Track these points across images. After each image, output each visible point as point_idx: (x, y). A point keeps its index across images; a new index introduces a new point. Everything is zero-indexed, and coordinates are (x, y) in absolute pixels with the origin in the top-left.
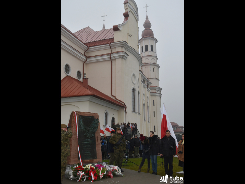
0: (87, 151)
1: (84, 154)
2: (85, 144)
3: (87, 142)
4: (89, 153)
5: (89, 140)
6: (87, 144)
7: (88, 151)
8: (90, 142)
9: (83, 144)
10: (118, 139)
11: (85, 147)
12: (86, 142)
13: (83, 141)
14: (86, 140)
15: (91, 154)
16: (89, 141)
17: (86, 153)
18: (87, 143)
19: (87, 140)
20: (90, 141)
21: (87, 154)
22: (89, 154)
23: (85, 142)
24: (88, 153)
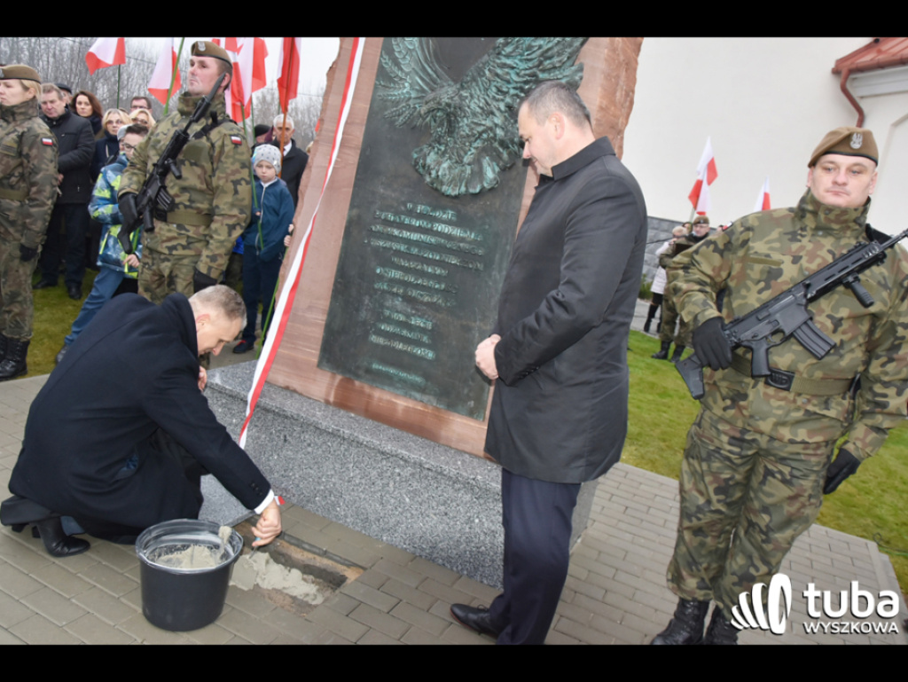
0: (402, 318)
1: (374, 338)
2: (395, 246)
3: (420, 230)
4: (419, 343)
5: (449, 215)
6: (415, 251)
7: (417, 321)
8: (449, 237)
9: (381, 243)
10: (773, 274)
11: (395, 274)
12: (415, 236)
13: (391, 217)
14: (420, 208)
15: (430, 355)
16: (440, 227)
17: (390, 328)
18: (417, 243)
19: (421, 216)
20: (457, 232)
21: (400, 346)
22: (419, 351)
23: (406, 234)
24: (405, 333)
